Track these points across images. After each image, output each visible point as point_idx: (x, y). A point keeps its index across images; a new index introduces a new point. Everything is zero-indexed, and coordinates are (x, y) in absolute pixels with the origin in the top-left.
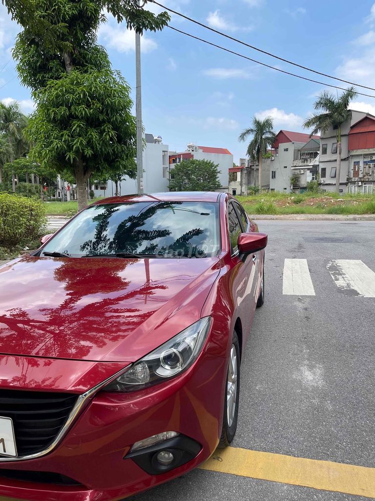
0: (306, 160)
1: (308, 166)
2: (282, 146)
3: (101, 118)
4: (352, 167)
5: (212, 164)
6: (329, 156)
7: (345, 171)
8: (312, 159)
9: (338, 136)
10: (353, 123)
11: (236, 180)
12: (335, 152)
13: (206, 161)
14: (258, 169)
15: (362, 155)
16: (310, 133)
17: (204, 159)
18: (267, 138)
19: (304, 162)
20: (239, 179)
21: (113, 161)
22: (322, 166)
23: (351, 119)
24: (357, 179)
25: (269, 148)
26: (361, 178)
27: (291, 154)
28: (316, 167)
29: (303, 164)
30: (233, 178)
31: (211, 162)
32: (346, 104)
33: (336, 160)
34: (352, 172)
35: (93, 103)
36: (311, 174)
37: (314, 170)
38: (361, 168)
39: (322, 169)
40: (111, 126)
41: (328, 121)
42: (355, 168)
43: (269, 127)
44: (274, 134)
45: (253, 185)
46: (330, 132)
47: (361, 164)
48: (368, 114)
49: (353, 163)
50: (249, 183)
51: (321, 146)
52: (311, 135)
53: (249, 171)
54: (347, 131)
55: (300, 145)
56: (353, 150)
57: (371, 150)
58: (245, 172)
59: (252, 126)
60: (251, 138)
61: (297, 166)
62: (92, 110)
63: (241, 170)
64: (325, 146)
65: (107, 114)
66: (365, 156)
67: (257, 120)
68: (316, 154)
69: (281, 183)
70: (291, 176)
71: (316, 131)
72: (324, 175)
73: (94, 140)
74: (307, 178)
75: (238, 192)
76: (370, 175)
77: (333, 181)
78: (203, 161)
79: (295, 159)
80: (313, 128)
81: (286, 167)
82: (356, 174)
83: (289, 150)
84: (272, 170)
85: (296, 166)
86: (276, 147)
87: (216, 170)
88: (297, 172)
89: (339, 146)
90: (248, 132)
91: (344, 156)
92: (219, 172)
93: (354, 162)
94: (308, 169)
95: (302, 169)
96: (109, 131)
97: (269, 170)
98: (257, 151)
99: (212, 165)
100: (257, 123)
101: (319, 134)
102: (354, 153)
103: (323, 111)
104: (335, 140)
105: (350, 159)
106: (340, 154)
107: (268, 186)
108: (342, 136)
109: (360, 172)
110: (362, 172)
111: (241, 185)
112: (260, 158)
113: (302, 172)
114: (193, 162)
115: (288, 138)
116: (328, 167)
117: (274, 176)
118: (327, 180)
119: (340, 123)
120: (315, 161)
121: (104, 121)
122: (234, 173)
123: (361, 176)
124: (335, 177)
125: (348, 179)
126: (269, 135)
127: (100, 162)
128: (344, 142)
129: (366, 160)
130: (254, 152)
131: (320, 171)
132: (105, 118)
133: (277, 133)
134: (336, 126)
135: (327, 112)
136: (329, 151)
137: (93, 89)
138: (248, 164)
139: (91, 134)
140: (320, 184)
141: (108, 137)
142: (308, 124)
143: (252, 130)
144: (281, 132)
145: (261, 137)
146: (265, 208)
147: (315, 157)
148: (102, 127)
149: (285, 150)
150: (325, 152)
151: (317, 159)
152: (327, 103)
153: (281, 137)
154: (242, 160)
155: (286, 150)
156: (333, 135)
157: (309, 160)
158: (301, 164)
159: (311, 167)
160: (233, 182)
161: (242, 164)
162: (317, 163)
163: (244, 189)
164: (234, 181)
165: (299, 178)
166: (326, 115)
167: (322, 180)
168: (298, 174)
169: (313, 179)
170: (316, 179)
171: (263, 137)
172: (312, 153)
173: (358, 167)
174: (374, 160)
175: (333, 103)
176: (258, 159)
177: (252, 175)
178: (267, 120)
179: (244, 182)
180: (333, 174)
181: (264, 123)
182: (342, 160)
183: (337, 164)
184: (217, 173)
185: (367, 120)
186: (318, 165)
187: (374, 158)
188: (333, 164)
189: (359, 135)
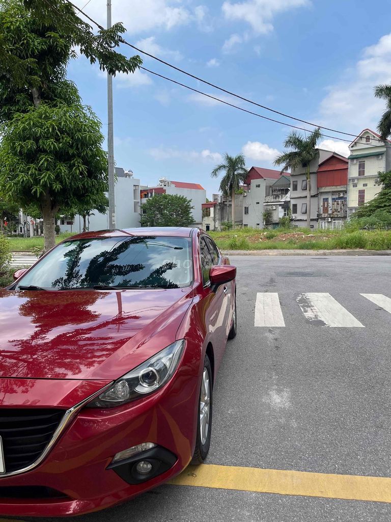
0: (277, 196)
1: (280, 202)
2: (254, 182)
3: (71, 152)
4: (322, 204)
5: (185, 199)
6: (299, 193)
7: (315, 207)
8: (283, 196)
9: (307, 173)
10: (321, 161)
11: (210, 216)
12: (304, 188)
13: (178, 196)
14: (231, 205)
15: (330, 192)
16: (281, 170)
17: (177, 195)
18: (240, 175)
19: (276, 198)
20: (212, 215)
21: (83, 195)
22: (293, 202)
23: (319, 157)
24: (326, 215)
25: (241, 184)
26: (330, 214)
27: (262, 191)
28: (287, 203)
29: (275, 200)
30: (206, 213)
31: (184, 197)
32: (314, 143)
33: (306, 197)
34: (322, 208)
35: (62, 137)
36: (283, 210)
37: (286, 206)
38: (330, 205)
39: (293, 205)
40: (81, 161)
41: (297, 159)
42: (324, 204)
43: (242, 164)
44: (246, 171)
45: (226, 221)
46: (299, 169)
47: (330, 201)
48: (334, 153)
49: (322, 200)
50: (222, 218)
51: (292, 183)
52: (282, 172)
53: (222, 207)
54: (315, 169)
55: (272, 181)
56: (322, 187)
57: (338, 187)
58: (219, 207)
59: (225, 162)
60: (223, 173)
61: (269, 202)
62: (61, 144)
63: (214, 205)
64: (295, 183)
65: (77, 149)
66: (333, 193)
67: (229, 156)
68: (287, 191)
69: (254, 219)
70: (263, 212)
71: (286, 168)
72: (295, 211)
73: (63, 174)
74: (279, 214)
75: (211, 228)
76: (339, 212)
77: (304, 217)
78: (176, 197)
79: (267, 195)
80: (283, 165)
81: (258, 203)
82: (326, 210)
83: (261, 186)
84: (244, 206)
85: (268, 202)
86: (248, 183)
87: (189, 205)
88: (270, 207)
89: (308, 183)
90: (220, 167)
91: (313, 192)
92: (192, 208)
93: (324, 199)
94: (280, 205)
95: (274, 205)
96: (79, 166)
97: (241, 206)
98: (230, 187)
99: (185, 200)
100: (230, 159)
101: (289, 171)
102: (323, 190)
103: (292, 149)
104: (304, 178)
105: (320, 196)
106: (310, 190)
107: (242, 221)
108: (311, 173)
109: (329, 209)
110: (331, 208)
111: (214, 220)
112: (233, 194)
113: (274, 208)
114: (165, 197)
115: (260, 175)
116: (299, 203)
117: (247, 212)
118: (298, 216)
119: (309, 161)
120: (287, 198)
121: (73, 156)
122: (207, 209)
123: (330, 212)
124: (306, 213)
125: (318, 215)
126: (240, 172)
127: (69, 197)
128: (313, 180)
129: (334, 197)
130: (227, 188)
131: (291, 207)
132: (75, 152)
133: (249, 169)
134: (305, 164)
135: (297, 150)
136: (299, 187)
137: (63, 123)
138: (221, 199)
139: (60, 169)
140: (292, 220)
141: (78, 171)
142: (278, 161)
143: (224, 166)
144: (253, 168)
145: (234, 174)
146: (238, 243)
147: (286, 193)
148: (72, 162)
149: (257, 186)
150: (295, 188)
151: (288, 195)
152: (295, 141)
153: (253, 174)
154: (215, 195)
155: (258, 186)
156: (302, 173)
157: (280, 196)
158: (272, 200)
159: (283, 203)
160: (206, 217)
161: (215, 199)
162: (288, 199)
163: (218, 224)
165: (271, 213)
166: (296, 153)
167: (294, 216)
168: (270, 210)
169: (285, 214)
170: (288, 214)
171: (236, 173)
172: (283, 190)
173: (328, 204)
174: (342, 197)
175: (301, 142)
176: (231, 195)
177: (225, 211)
178: (239, 158)
179: (217, 218)
180: (304, 210)
181: (236, 160)
182: (312, 196)
183: (307, 201)
184: (190, 208)
185: (335, 158)
186: (290, 201)
187: (342, 195)
188: (304, 201)
189: (327, 172)
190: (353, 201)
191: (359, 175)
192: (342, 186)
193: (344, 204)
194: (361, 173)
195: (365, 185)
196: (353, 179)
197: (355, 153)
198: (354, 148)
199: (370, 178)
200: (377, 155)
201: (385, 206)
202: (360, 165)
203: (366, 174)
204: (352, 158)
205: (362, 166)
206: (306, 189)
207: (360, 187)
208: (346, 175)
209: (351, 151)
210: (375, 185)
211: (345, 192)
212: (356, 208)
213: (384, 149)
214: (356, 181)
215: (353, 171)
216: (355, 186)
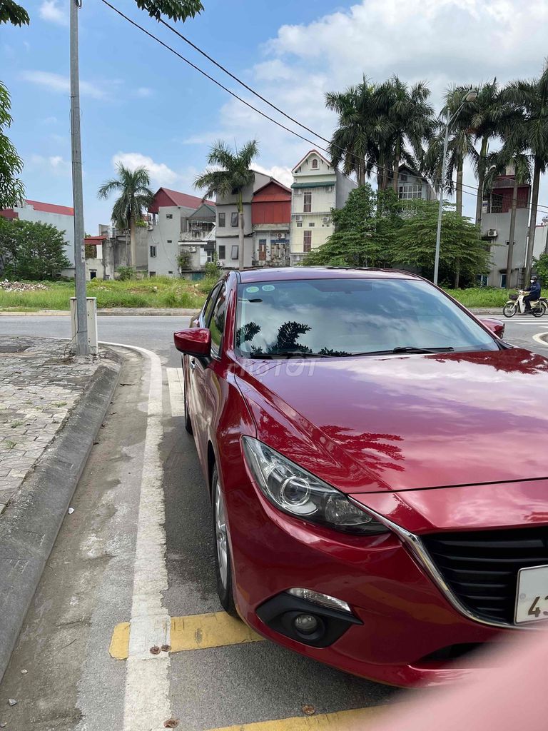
0: (197, 233)
1: (202, 241)
2: (164, 210)
4: (257, 247)
5: (54, 229)
6: (228, 230)
7: (249, 250)
8: (206, 233)
9: (239, 204)
10: (256, 187)
11: (96, 257)
12: (235, 224)
13: (43, 224)
14: (130, 242)
15: (268, 231)
16: (201, 197)
17: (40, 222)
18: (141, 198)
19: (196, 237)
20: (100, 255)
22: (219, 243)
23: (254, 181)
24: (264, 262)
25: (145, 212)
26: (268, 262)
27: (176, 223)
28: (211, 243)
29: (194, 239)
30: (91, 254)
31: (53, 227)
32: (247, 162)
33: (237, 236)
34: (258, 253)
36: (206, 253)
37: (210, 248)
38: (269, 249)
39: (220, 247)
41: (226, 182)
42: (260, 247)
43: (145, 183)
44: (150, 193)
45: (123, 265)
46: (228, 197)
47: (268, 244)
48: (271, 178)
49: (258, 242)
50: (116, 262)
51: (217, 215)
52: (203, 200)
53: (116, 245)
54: (249, 198)
55: (190, 211)
56: (258, 224)
57: (279, 225)
58: (110, 245)
59: (118, 178)
60: (117, 194)
61: (186, 241)
63: (103, 241)
64: (222, 217)
66: (273, 232)
67: (125, 169)
68: (210, 227)
69: (165, 264)
70: (178, 254)
71: (210, 194)
72: (222, 256)
74: (201, 259)
75: (100, 275)
76: (279, 259)
77: (236, 265)
78: (38, 225)
79: (183, 231)
80: (206, 189)
81: (170, 242)
82: (263, 256)
83: (173, 217)
84: (150, 244)
85: (184, 241)
86: (155, 212)
87: (62, 239)
88: (187, 249)
89: (240, 217)
90: (112, 185)
91: (247, 231)
92: (66, 244)
93: (260, 241)
94: (202, 246)
95: (194, 245)
97: (146, 245)
98: (127, 215)
99: (54, 231)
100: (126, 174)
101: (214, 199)
102: (260, 228)
103: (218, 168)
104: (235, 209)
105: (254, 236)
106: (243, 228)
107: (146, 267)
108: (243, 204)
109: (268, 254)
110: (269, 254)
111: (104, 264)
112: (133, 225)
113: (194, 250)
114: (20, 224)
115: (173, 202)
116: (228, 245)
117: (153, 253)
118: (227, 262)
119: (242, 186)
120: (211, 236)
122: (91, 246)
123: (268, 259)
124: (237, 259)
125: (254, 262)
126: (142, 193)
128: (246, 214)
129: (274, 238)
130: (125, 216)
131: (218, 250)
133: (155, 191)
134: (236, 190)
135: (224, 169)
136: (228, 222)
138: (114, 234)
140: (219, 267)
142: (200, 183)
143: (118, 183)
144: (161, 190)
145: (133, 196)
147: (210, 230)
149: (168, 217)
150: (222, 224)
151: (213, 231)
152: (223, 157)
153: (159, 199)
154: (101, 226)
155: (170, 217)
156: (232, 202)
157: (202, 233)
158: (191, 239)
159: (206, 243)
160: (90, 259)
161: (102, 233)
162: (213, 239)
163: (109, 270)
164: (91, 257)
165: (189, 257)
166: (223, 173)
167: (221, 262)
168: (188, 252)
169: (209, 260)
170: (213, 260)
171: (136, 195)
172: (205, 224)
173: (265, 247)
174: (283, 239)
175: (230, 158)
176: (130, 227)
177: (119, 250)
178: (140, 172)
179: (108, 260)
180: (235, 256)
181: (136, 175)
182: (245, 236)
183: (239, 242)
184: (63, 244)
185: (273, 185)
186: (215, 241)
187: (283, 237)
188: (235, 242)
189: (265, 204)
190: (297, 246)
191: (305, 211)
192: (284, 225)
193: (287, 250)
194: (307, 208)
195: (312, 225)
196: (297, 216)
197: (300, 181)
198: (298, 174)
199: (318, 215)
200: (326, 186)
201: (340, 253)
202: (305, 197)
203: (313, 210)
204: (297, 187)
205: (308, 199)
206: (237, 226)
207: (306, 227)
208: (289, 210)
209: (295, 177)
210: (323, 226)
211: (288, 232)
212: (300, 255)
213: (333, 179)
214: (301, 219)
215: (297, 206)
216: (300, 225)
